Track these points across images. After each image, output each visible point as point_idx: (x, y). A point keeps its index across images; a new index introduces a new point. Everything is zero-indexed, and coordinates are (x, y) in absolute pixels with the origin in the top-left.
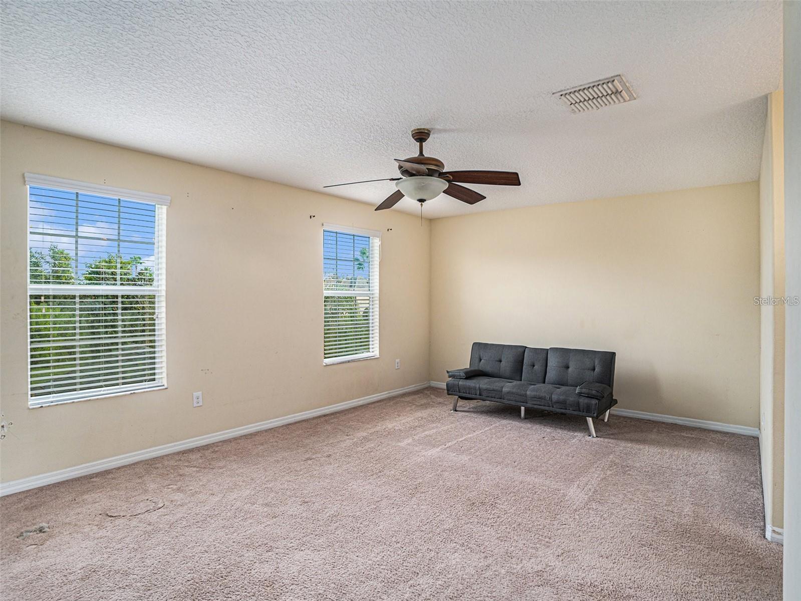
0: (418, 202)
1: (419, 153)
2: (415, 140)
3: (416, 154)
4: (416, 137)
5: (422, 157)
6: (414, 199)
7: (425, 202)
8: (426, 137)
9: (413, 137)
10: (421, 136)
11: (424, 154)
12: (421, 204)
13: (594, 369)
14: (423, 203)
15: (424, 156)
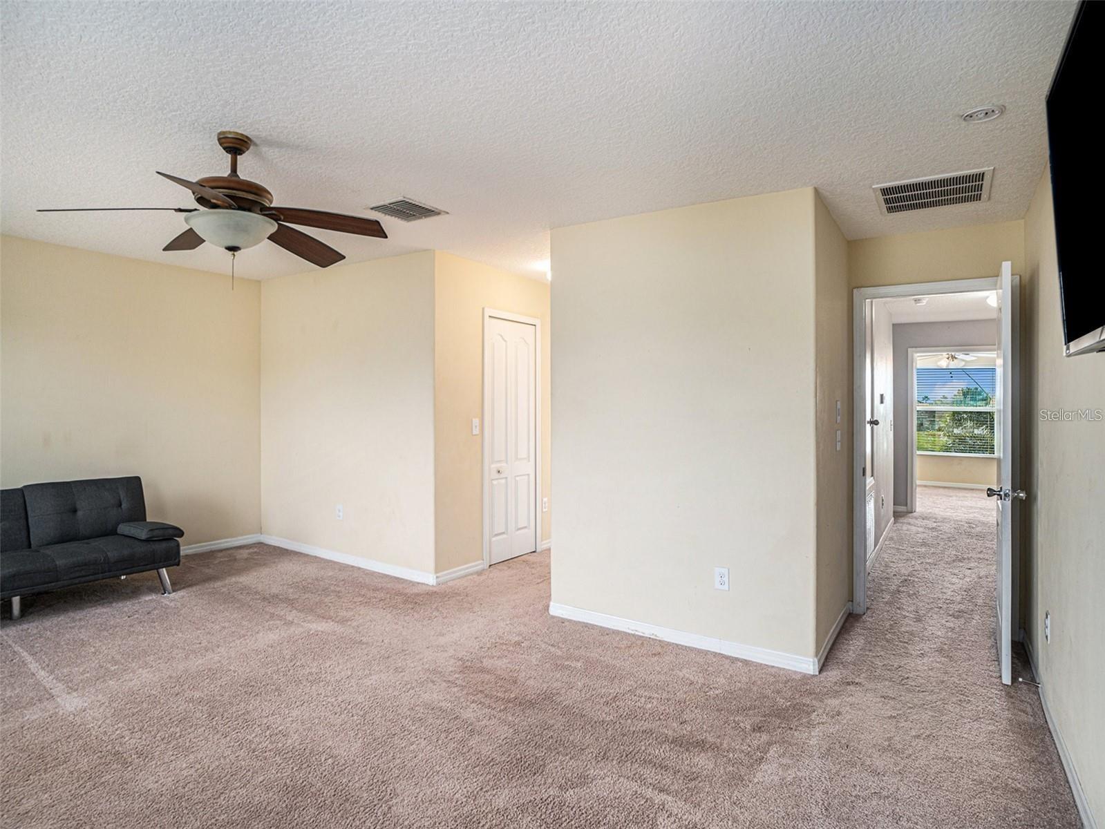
0: (227, 251)
1: (230, 172)
2: (224, 149)
3: (226, 172)
4: (225, 145)
5: (234, 178)
6: (219, 246)
7: (239, 252)
8: (244, 149)
9: (221, 144)
10: (236, 145)
11: (238, 173)
12: (234, 255)
13: (120, 505)
14: (235, 253)
15: (238, 176)
